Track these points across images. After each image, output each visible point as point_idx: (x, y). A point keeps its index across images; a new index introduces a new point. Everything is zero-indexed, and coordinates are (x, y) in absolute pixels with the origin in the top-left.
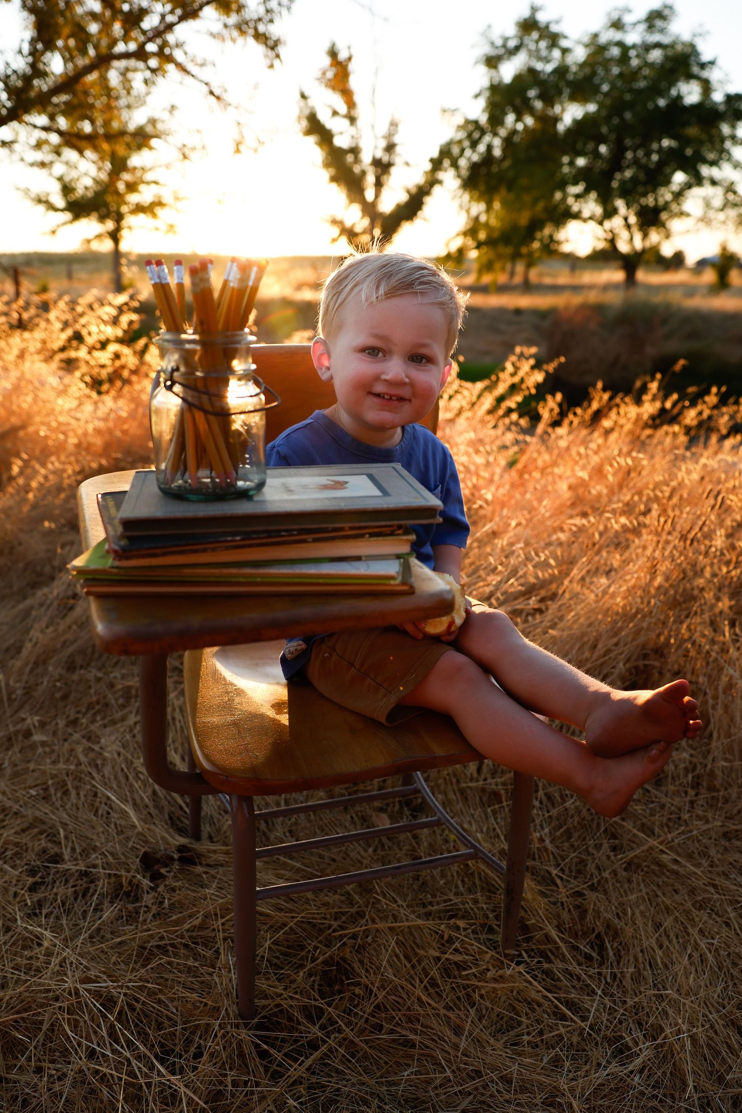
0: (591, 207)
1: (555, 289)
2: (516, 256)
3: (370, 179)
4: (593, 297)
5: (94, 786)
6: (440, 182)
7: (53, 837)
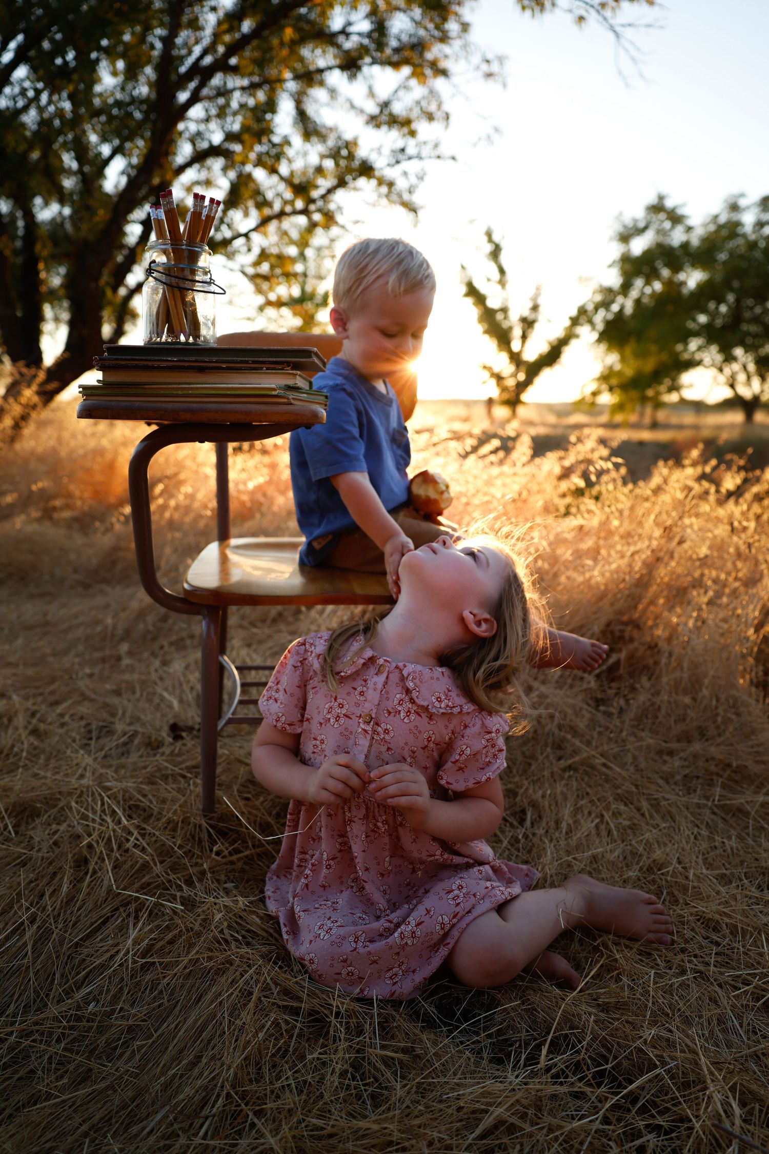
0: (712, 355)
2: (644, 399)
3: (517, 332)
6: (577, 336)
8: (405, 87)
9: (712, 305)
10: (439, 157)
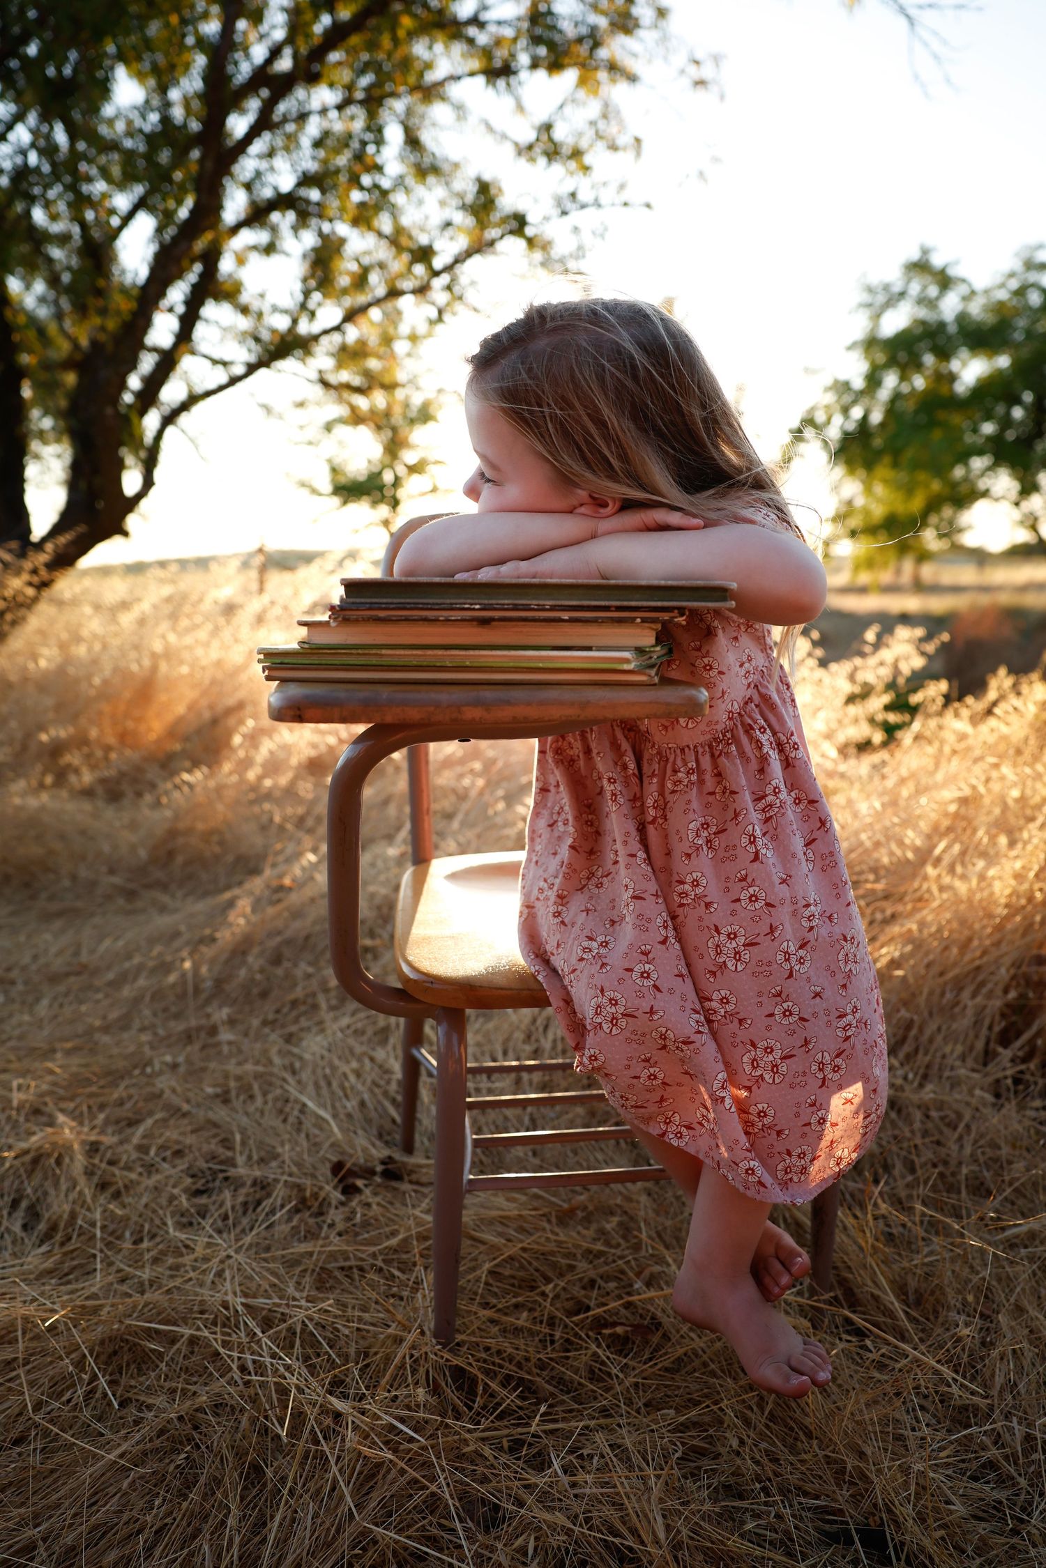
0: (1003, 482)
1: (956, 589)
4: (1004, 599)
5: (287, 1091)
7: (227, 1143)
8: (573, 101)
9: (1000, 409)
10: (625, 204)
